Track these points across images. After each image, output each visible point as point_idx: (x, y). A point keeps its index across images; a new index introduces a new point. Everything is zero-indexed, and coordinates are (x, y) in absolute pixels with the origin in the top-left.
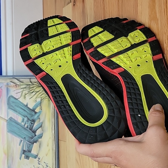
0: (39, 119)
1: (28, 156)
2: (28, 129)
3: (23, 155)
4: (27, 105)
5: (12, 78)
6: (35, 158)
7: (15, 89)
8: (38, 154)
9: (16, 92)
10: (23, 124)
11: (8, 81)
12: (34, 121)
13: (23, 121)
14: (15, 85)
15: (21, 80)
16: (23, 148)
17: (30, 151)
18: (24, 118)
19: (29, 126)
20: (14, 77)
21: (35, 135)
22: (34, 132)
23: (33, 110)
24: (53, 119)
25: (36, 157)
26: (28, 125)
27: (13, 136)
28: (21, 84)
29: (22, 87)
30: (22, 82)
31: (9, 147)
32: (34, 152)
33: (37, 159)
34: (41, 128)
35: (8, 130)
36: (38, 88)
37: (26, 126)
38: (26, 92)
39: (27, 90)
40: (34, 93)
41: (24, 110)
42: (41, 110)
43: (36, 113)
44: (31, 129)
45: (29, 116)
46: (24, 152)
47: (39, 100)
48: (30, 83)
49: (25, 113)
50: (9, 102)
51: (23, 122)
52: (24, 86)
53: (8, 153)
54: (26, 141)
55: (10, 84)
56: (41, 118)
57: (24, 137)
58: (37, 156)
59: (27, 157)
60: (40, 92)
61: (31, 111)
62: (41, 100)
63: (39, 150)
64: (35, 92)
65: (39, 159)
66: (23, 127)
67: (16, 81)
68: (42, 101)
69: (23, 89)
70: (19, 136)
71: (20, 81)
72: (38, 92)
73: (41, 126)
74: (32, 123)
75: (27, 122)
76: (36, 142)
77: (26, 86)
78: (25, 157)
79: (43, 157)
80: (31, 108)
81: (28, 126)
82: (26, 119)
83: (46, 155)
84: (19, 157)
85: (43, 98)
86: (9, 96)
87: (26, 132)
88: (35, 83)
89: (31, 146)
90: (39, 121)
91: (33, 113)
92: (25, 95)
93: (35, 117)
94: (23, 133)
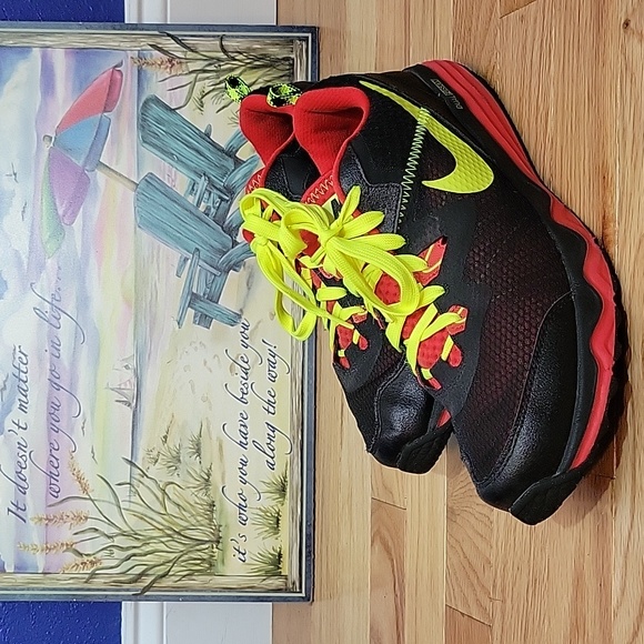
1: (206, 316)
2: (209, 220)
3: (191, 312)
4: (208, 135)
5: (157, 33)
6: (233, 323)
7: (168, 76)
8: (241, 310)
9: (169, 84)
10: (192, 200)
11: (145, 43)
12: (230, 191)
13: (193, 189)
14: (166, 58)
15: (190, 41)
16: (190, 288)
17: (214, 299)
18: (197, 179)
19: (213, 210)
20: (163, 29)
21: (235, 243)
22: (232, 231)
23: (230, 153)
25: (234, 319)
26: (210, 204)
27: (157, 243)
28: (190, 55)
29: (193, 66)
30: (192, 51)
31: (141, 279)
32: (228, 301)
33: (238, 328)
35: (138, 219)
36: (248, 72)
37: (202, 208)
38: (207, 85)
39: (208, 78)
41: (197, 151)
43: (238, 162)
44: (220, 220)
45: (212, 173)
46: (193, 299)
48: (221, 55)
49: (204, 165)
50: (144, 120)
51: (191, 193)
52: (199, 65)
53: (136, 300)
54: (201, 263)
55: (151, 56)
57: (193, 246)
58: (240, 316)
59: (204, 320)
61: (220, 153)
63: (247, 295)
65: (246, 327)
66: (193, 210)
67: (170, 45)
69: (194, 75)
70: (178, 242)
71: (184, 46)
74: (222, 199)
75: (206, 196)
76: (235, 266)
77: (207, 63)
78: (197, 319)
79: (259, 323)
80: (223, 144)
81: (208, 208)
82: (202, 183)
83: (272, 315)
84: (177, 317)
86: (143, 99)
87: (201, 231)
88: (240, 53)
89: (219, 280)
91: (230, 164)
92: (203, 96)
93: (234, 177)
94: (192, 232)
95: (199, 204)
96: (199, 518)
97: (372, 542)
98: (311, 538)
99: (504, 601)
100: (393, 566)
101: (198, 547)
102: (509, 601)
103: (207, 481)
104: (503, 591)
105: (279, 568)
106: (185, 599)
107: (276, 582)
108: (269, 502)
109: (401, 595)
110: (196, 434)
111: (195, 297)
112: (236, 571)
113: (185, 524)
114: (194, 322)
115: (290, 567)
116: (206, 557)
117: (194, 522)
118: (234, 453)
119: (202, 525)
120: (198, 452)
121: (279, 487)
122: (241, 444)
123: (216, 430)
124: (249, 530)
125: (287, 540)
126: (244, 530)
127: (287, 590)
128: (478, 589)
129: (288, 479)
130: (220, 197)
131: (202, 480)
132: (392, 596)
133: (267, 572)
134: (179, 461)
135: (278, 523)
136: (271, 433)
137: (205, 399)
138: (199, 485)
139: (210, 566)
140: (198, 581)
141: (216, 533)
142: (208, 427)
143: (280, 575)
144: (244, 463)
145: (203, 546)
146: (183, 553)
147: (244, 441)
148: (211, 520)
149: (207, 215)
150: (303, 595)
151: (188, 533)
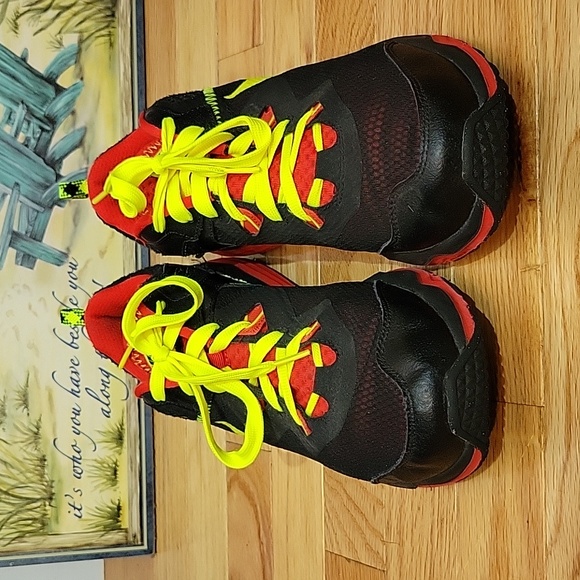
0: (73, 113)
1: (29, 256)
2: (29, 152)
3: (12, 252)
4: (24, 59)
6: (59, 262)
8: (68, 249)
10: (9, 130)
12: (52, 121)
13: (9, 118)
16: (10, 225)
17: (37, 237)
18: (14, 107)
19: (33, 142)
21: (59, 177)
22: (54, 164)
23: (50, 80)
24: (126, 118)
25: (60, 259)
26: (30, 135)
32: (53, 239)
33: (66, 267)
34: (78, 151)
37: (21, 138)
38: (21, 5)
40: (51, 13)
41: (14, 77)
42: (79, 80)
43: (59, 90)
44: (41, 152)
45: (31, 101)
46: (15, 237)
47: (71, 40)
49: (20, 92)
51: (7, 123)
54: (22, 198)
56: (78, 112)
57: (12, 180)
58: (66, 255)
59: (27, 260)
60: (75, 9)
61: (39, 80)
62: (81, 41)
63: (74, 233)
64: (54, 9)
65: (74, 267)
66: (10, 141)
68: (84, 46)
72: (68, 8)
73: (80, 143)
74: (43, 130)
75: (25, 125)
76: (60, 202)
78: (20, 259)
79: (87, 262)
80: (42, 70)
81: (28, 139)
82: (20, 112)
83: (102, 253)
85: (86, 35)
87: (21, 164)
89: (42, 217)
90: (74, 123)
91: (50, 91)
92: (18, 17)
93: (56, 104)
94: (10, 165)
95: (16, 134)
96: (29, 475)
97: (229, 487)
98: (151, 486)
99: (401, 544)
100: (256, 512)
101: (28, 507)
102: (407, 544)
103: (36, 434)
104: (399, 533)
105: (118, 521)
106: (16, 563)
107: (115, 537)
108: (106, 452)
109: (268, 542)
110: (22, 383)
111: (15, 236)
112: (71, 528)
113: (13, 482)
114: (17, 263)
115: (130, 520)
116: (38, 516)
117: (22, 479)
118: (65, 403)
119: (32, 482)
120: (25, 403)
121: (116, 435)
122: (73, 392)
123: (45, 379)
124: (85, 483)
125: (126, 491)
126: (78, 485)
127: (128, 544)
128: (368, 533)
129: (125, 427)
130: (41, 128)
131: (31, 434)
132: (257, 544)
133: (105, 527)
134: (4, 414)
135: (115, 473)
136: (105, 379)
137: (31, 346)
138: (28, 439)
139: (43, 525)
140: (29, 543)
141: (48, 489)
142: (36, 376)
143: (119, 529)
144: (77, 413)
145: (34, 505)
146: (12, 514)
147: (76, 389)
148: (42, 476)
149: (26, 146)
150: (145, 547)
151: (17, 492)
